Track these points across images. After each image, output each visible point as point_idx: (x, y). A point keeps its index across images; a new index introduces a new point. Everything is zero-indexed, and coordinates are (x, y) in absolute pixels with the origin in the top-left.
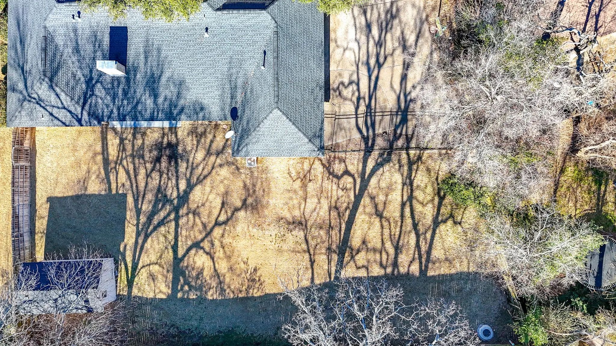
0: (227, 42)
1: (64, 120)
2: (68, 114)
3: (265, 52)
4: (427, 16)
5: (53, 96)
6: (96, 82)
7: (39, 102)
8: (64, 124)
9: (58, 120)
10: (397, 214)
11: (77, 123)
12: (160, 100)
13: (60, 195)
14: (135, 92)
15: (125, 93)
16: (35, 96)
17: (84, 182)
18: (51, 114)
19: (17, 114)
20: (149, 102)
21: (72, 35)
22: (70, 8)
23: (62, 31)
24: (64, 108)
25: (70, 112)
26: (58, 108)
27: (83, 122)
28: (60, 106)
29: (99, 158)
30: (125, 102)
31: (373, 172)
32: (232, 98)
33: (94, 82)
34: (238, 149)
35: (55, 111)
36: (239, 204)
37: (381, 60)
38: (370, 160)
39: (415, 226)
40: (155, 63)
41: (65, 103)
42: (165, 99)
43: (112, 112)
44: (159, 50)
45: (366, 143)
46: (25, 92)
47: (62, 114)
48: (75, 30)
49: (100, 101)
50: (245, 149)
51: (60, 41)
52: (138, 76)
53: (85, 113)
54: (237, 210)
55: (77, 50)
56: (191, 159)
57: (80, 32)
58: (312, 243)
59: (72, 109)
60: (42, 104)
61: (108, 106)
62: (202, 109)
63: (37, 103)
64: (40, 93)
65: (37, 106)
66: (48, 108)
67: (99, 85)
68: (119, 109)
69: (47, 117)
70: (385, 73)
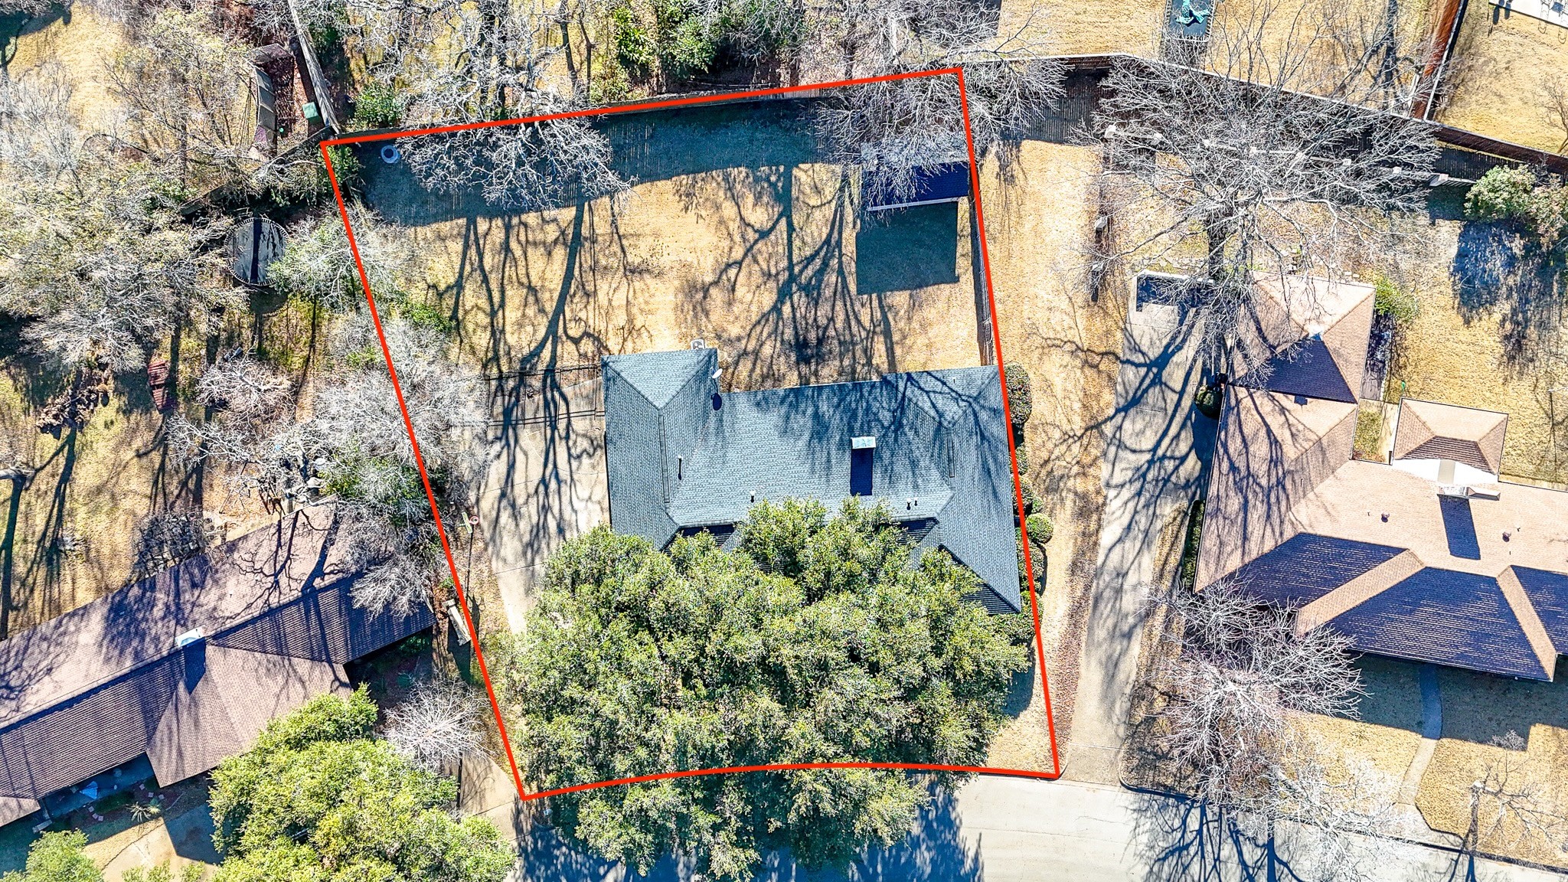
0: (727, 488)
1: (929, 377)
2: (923, 386)
3: (680, 477)
4: (486, 549)
5: (939, 406)
6: (889, 427)
7: (958, 397)
8: (929, 373)
9: (936, 378)
10: (509, 293)
11: (914, 375)
12: (810, 411)
13: (942, 286)
14: (842, 419)
15: (854, 415)
16: (962, 404)
17: (914, 305)
18: (944, 383)
19: (987, 382)
20: (824, 407)
21: (920, 481)
22: (919, 512)
23: (932, 485)
24: (927, 392)
25: (920, 388)
26: (934, 392)
27: (905, 377)
28: (932, 394)
29: (896, 337)
30: (853, 405)
31: (542, 345)
32: (721, 421)
33: (893, 427)
34: (710, 358)
35: (939, 387)
36: (713, 291)
37: (542, 489)
38: (548, 359)
39: (485, 280)
40: (818, 455)
41: (926, 398)
42: (804, 413)
43: (870, 393)
44: (813, 471)
45: (553, 380)
46: (977, 408)
47: (929, 384)
48: (916, 487)
49: (884, 405)
50: (701, 358)
51: (935, 474)
52: (838, 438)
53: (901, 389)
54: (716, 283)
55: (914, 464)
56: (778, 345)
57: (910, 486)
58: (616, 248)
59: (917, 392)
60: (954, 394)
61: (875, 398)
62: (758, 404)
63: (960, 395)
64: (956, 407)
65: (960, 392)
66: (947, 390)
67: (886, 424)
68: (862, 396)
69: (950, 380)
70: (536, 474)
